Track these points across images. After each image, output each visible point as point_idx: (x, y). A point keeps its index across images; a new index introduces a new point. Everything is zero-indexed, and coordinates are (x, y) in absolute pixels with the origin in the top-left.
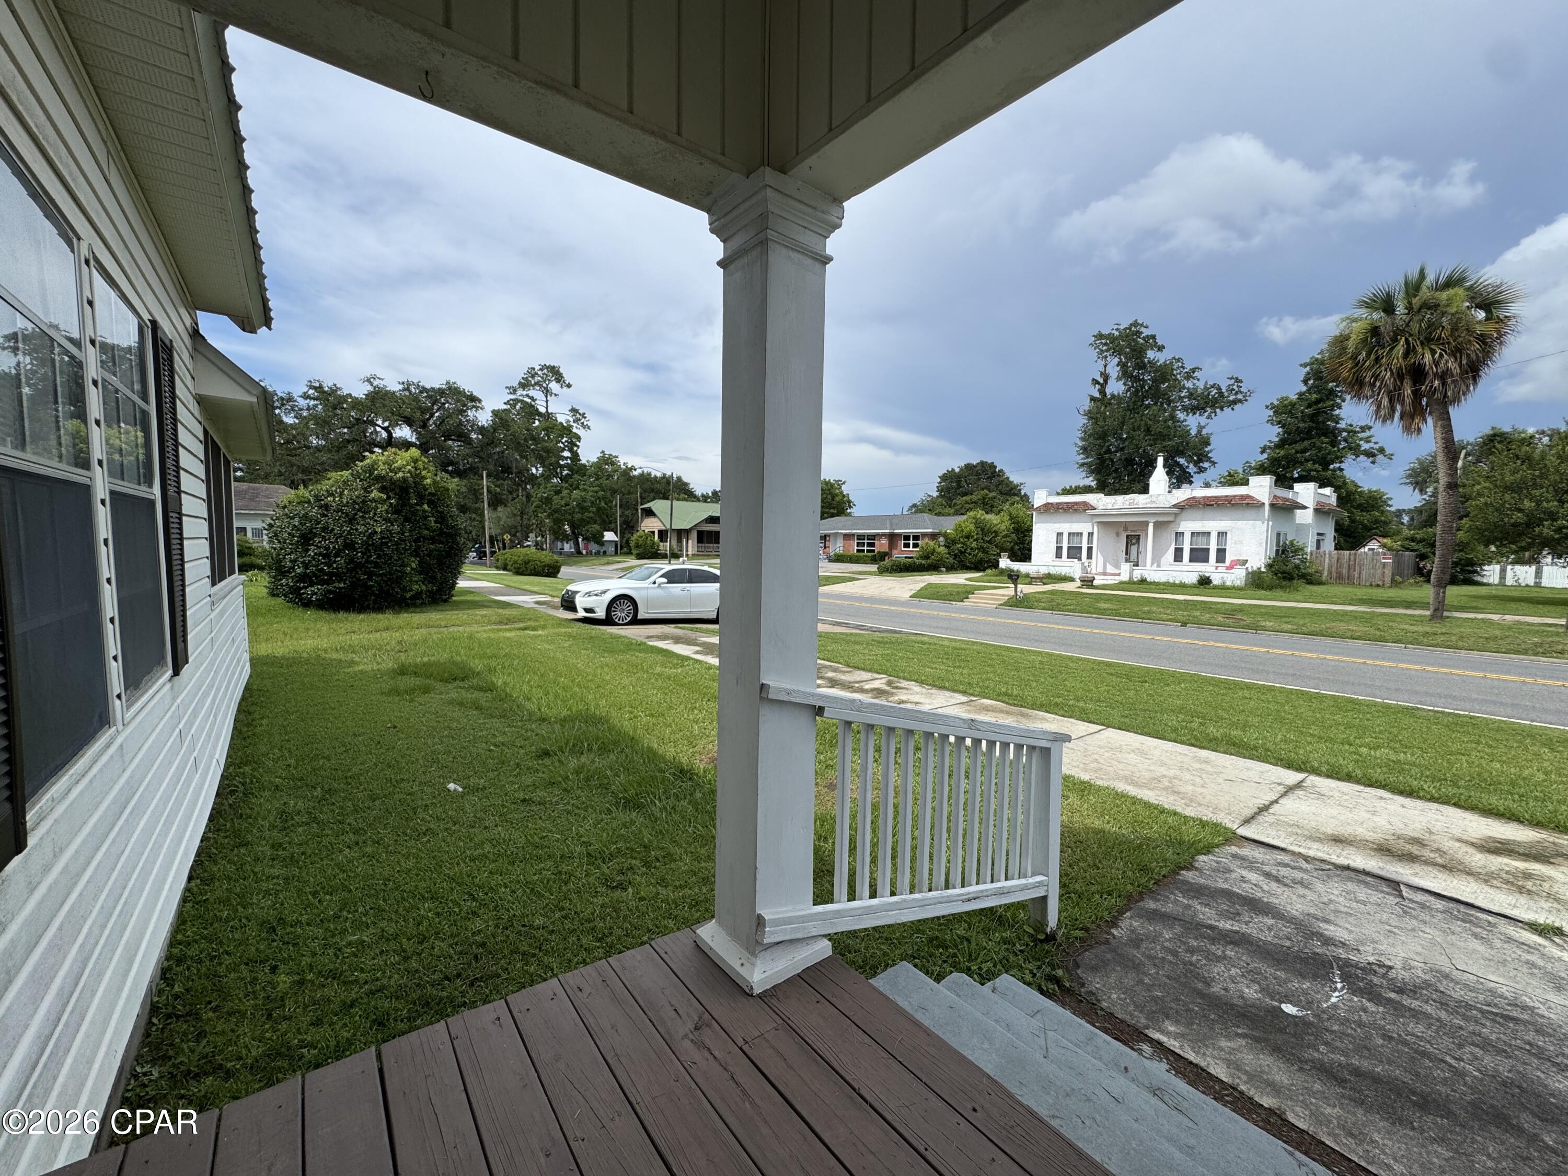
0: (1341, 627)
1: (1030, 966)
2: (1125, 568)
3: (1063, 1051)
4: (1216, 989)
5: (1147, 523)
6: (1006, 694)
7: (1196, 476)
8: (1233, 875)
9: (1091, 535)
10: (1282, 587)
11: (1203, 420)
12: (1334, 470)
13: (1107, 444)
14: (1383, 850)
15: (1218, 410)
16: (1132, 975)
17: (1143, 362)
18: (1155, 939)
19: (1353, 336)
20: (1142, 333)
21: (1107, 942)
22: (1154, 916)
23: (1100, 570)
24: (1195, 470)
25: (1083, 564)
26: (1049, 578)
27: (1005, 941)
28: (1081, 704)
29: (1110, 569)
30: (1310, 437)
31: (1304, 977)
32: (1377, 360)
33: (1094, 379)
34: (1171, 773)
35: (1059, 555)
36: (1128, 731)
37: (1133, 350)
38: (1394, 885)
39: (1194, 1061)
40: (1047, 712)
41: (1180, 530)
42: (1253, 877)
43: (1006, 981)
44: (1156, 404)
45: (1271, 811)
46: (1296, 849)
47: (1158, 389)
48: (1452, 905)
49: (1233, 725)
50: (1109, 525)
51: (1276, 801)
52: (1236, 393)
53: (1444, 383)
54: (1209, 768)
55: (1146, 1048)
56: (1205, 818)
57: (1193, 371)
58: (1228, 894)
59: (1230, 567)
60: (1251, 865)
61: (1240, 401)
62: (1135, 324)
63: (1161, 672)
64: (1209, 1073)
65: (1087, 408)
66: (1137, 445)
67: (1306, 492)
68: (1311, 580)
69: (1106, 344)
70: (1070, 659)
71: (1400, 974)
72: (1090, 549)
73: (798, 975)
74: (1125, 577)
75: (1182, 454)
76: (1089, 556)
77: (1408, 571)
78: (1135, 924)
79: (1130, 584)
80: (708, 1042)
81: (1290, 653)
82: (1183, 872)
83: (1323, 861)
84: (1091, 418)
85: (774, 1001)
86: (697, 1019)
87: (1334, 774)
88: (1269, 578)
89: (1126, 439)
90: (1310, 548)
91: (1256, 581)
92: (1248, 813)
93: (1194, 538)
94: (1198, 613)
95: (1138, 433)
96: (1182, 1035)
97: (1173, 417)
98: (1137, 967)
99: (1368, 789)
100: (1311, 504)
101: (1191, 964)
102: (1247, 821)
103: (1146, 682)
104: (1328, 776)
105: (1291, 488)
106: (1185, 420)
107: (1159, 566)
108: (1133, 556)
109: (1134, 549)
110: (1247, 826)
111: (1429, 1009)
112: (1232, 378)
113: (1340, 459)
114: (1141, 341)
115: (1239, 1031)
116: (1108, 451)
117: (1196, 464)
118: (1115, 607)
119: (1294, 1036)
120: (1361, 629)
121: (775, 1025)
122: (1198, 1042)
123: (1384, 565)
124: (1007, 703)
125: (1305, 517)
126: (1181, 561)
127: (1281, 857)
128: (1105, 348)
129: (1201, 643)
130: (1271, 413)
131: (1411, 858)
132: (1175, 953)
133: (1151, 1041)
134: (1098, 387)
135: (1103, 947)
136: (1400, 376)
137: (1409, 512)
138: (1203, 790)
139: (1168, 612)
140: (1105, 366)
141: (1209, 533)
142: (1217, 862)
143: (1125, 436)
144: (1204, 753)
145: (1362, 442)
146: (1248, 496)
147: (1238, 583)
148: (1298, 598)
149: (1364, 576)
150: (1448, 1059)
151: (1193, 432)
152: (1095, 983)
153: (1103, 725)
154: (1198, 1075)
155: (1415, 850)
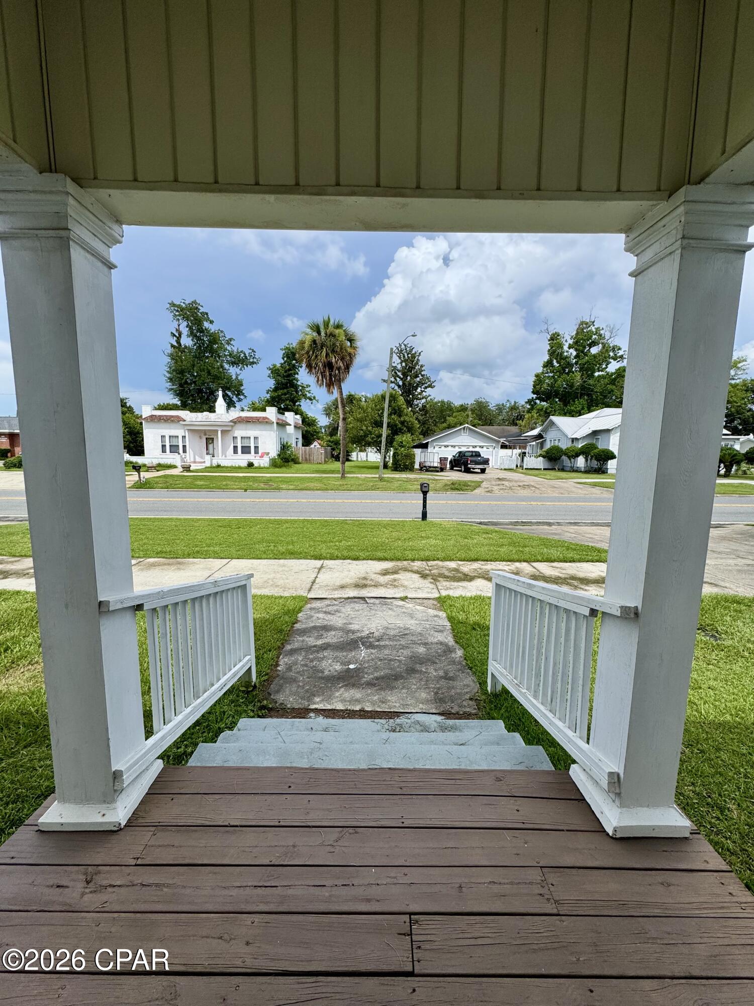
0: (312, 485)
1: (250, 707)
2: (208, 458)
3: (291, 737)
4: (326, 673)
5: (217, 431)
6: (161, 552)
7: (237, 403)
8: (314, 618)
9: (184, 437)
10: (285, 466)
11: (238, 370)
12: (298, 406)
13: (185, 378)
14: (357, 586)
15: (245, 366)
16: (294, 685)
17: (202, 328)
18: (295, 663)
19: (307, 343)
20: (199, 309)
21: (278, 675)
22: (292, 652)
23: (192, 460)
24: (237, 399)
25: (181, 456)
26: (160, 467)
27: (232, 701)
28: (212, 548)
29: (198, 459)
30: (287, 388)
31: (351, 651)
32: (316, 356)
33: (172, 333)
34: (272, 576)
35: (164, 451)
36: (243, 559)
37: (196, 319)
38: (363, 598)
39: (331, 708)
40: (194, 558)
41: (235, 435)
42: (321, 615)
43: (243, 722)
44: (212, 356)
45: (316, 582)
46: (330, 597)
47: (212, 347)
48: (381, 600)
49: (288, 543)
50: (195, 431)
51: (317, 577)
52: (253, 358)
53: (339, 372)
54: (286, 569)
55: (312, 715)
56: (294, 595)
57: (231, 340)
58: (315, 628)
59: (262, 456)
60: (317, 610)
61: (255, 363)
62: (195, 302)
63: (245, 520)
64: (337, 710)
65: (170, 352)
66: (203, 381)
67: (290, 417)
68: (295, 461)
69: (177, 311)
70: (193, 520)
71: (377, 634)
72: (184, 447)
73: (147, 794)
74: (208, 464)
75: (229, 389)
76: (184, 451)
77: (329, 456)
78: (286, 660)
79: (212, 468)
80: (105, 883)
81: (296, 500)
82: (295, 625)
83: (340, 598)
84: (172, 359)
85: (141, 820)
86: (84, 877)
87: (333, 558)
88: (279, 461)
89: (197, 376)
90: (294, 445)
91: (274, 464)
92: (309, 586)
93: (243, 440)
94: (251, 483)
95: (203, 373)
96: (323, 700)
97: (222, 366)
98: (295, 680)
99: (345, 561)
100: (292, 423)
101: (314, 666)
102: (310, 590)
103: (240, 528)
104: (331, 559)
105: (284, 414)
106: (229, 370)
107: (226, 457)
108: (211, 451)
109: (211, 446)
110: (310, 592)
111: (387, 643)
112: (250, 349)
113: (299, 400)
114: (200, 315)
115: (340, 686)
116: (186, 382)
117: (237, 396)
118: (206, 483)
119: (356, 676)
120: (318, 485)
121: (152, 833)
122: (328, 699)
123: (321, 453)
124: (167, 558)
125: (290, 429)
126: (237, 453)
127: (327, 602)
128: (177, 313)
129: (258, 500)
130: (270, 372)
131: (365, 586)
132: (306, 665)
133: (312, 710)
134: (175, 338)
135: (277, 679)
136: (324, 366)
137: (325, 427)
138: (288, 581)
139: (236, 484)
140: (179, 326)
141: (250, 437)
142: (306, 615)
143: (196, 374)
144: (282, 561)
145: (307, 393)
146: (266, 418)
147: (267, 465)
148: (293, 471)
149: (315, 459)
150: (397, 658)
151: (234, 377)
152: (280, 698)
153: (229, 558)
154: (334, 713)
155: (364, 582)
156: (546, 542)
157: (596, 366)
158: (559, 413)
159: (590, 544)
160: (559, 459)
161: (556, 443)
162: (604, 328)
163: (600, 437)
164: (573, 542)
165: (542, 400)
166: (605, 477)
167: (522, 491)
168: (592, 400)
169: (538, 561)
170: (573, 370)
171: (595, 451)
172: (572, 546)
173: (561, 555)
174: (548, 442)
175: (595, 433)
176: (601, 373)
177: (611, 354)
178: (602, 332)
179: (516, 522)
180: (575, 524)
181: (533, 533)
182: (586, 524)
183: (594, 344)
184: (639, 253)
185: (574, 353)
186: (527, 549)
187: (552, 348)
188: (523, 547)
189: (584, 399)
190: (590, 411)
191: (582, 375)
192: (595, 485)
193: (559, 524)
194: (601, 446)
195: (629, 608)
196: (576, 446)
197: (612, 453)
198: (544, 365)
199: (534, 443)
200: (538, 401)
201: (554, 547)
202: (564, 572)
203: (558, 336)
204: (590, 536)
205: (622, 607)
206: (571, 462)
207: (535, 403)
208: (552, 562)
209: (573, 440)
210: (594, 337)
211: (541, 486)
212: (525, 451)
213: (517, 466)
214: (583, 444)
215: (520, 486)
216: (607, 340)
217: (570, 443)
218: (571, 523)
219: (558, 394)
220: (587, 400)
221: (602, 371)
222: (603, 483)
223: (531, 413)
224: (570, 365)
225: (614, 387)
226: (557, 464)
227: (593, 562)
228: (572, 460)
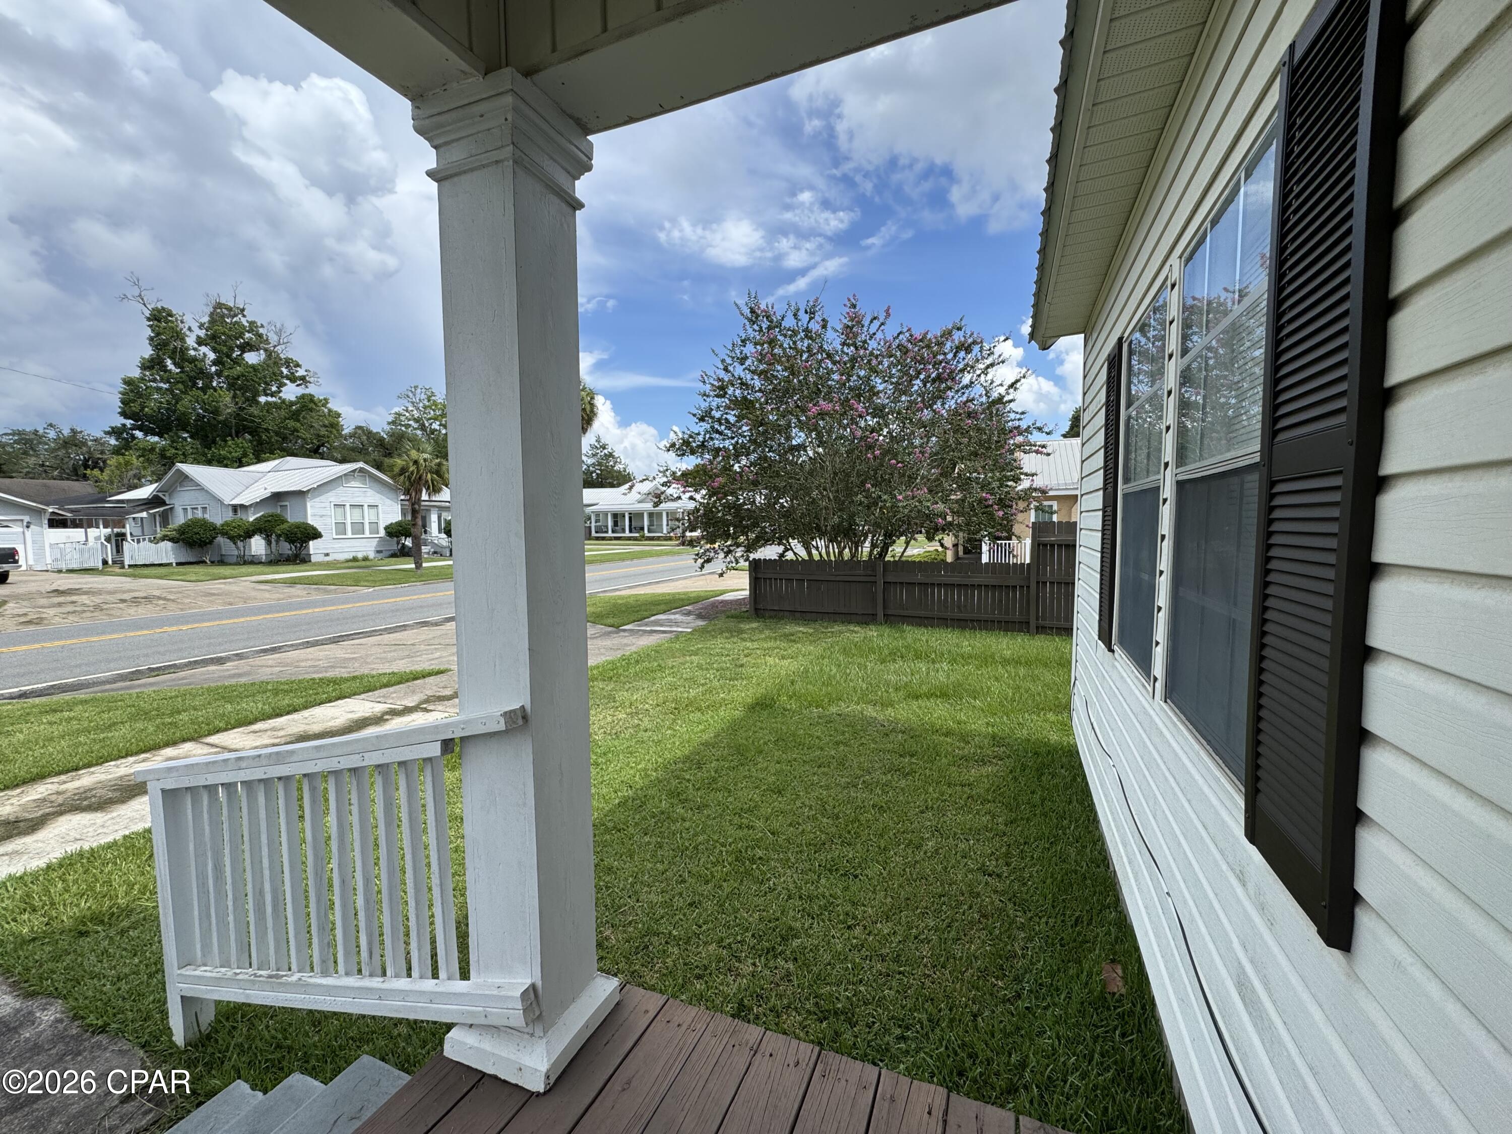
156: (226, 694)
157: (259, 385)
158: (195, 459)
159: (316, 676)
160: (211, 542)
161: (199, 514)
162: (265, 324)
163: (287, 503)
164: (283, 680)
165: (147, 431)
166: (308, 568)
167: (132, 611)
168: (260, 443)
169: (218, 731)
170: (214, 384)
171: (285, 526)
172: (282, 687)
173: (266, 707)
174: (179, 511)
175: (277, 497)
176: (270, 399)
177: (285, 371)
178: (261, 330)
179: (132, 673)
180: (274, 650)
181: (186, 684)
182: (295, 647)
183: (247, 347)
184: (447, 143)
185: (212, 356)
186: (184, 716)
187: (158, 334)
188: (171, 715)
189: (244, 439)
190: (259, 460)
191: (234, 397)
192: (293, 582)
193: (239, 657)
194: (292, 517)
195: (514, 711)
196: (244, 518)
197: (315, 529)
198: (143, 364)
199: (144, 514)
200: (139, 434)
201: (247, 697)
202: (282, 733)
203: (171, 316)
204: (310, 663)
205: (505, 714)
206: (238, 548)
207: (133, 437)
208: (251, 723)
209: (235, 508)
210: (247, 335)
211: (180, 595)
212: (123, 530)
213: (105, 562)
214: (258, 515)
215: (123, 601)
216: (275, 346)
217: (231, 514)
218: (265, 651)
219: (188, 424)
220: (251, 441)
221: (272, 396)
222: (308, 577)
223: (123, 454)
224: (202, 373)
225: (298, 425)
226: (207, 552)
227: (330, 701)
228: (240, 544)
